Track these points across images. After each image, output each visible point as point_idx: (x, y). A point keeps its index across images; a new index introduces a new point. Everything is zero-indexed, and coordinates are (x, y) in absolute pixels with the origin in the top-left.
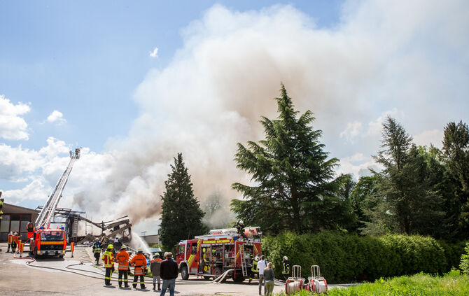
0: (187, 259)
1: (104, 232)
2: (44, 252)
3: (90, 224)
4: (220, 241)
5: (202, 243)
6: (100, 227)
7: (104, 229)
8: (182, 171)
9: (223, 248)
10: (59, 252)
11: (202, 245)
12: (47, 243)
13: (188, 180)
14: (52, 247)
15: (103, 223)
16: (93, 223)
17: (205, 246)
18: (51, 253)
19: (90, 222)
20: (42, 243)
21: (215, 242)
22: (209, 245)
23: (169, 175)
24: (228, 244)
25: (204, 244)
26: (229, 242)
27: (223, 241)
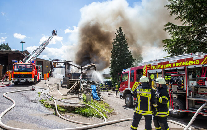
0: (131, 86)
1: (82, 71)
2: (16, 80)
3: (75, 67)
4: (178, 64)
5: (150, 69)
6: (80, 69)
9: (186, 72)
10: (29, 79)
11: (150, 72)
12: (19, 73)
13: (125, 42)
14: (23, 76)
15: (81, 67)
16: (77, 67)
17: (154, 71)
21: (169, 65)
22: (159, 71)
24: (195, 66)
25: (152, 69)
26: (197, 63)
27: (184, 64)
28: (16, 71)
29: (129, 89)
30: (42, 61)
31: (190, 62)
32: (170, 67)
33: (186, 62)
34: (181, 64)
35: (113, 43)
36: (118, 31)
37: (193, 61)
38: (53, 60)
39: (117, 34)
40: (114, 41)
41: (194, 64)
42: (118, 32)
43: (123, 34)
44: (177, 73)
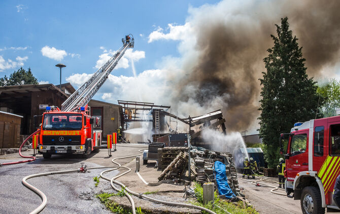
1: (192, 128)
2: (48, 148)
3: (175, 120)
6: (186, 123)
7: (191, 125)
8: (288, 42)
10: (74, 147)
12: (53, 133)
14: (62, 139)
15: (190, 118)
16: (179, 119)
18: (61, 149)
19: (175, 117)
20: (46, 133)
23: (270, 51)
28: (48, 129)
29: (312, 173)
30: (101, 105)
35: (266, 59)
36: (278, 27)
38: (125, 104)
39: (276, 36)
40: (269, 53)
42: (278, 31)
43: (293, 36)
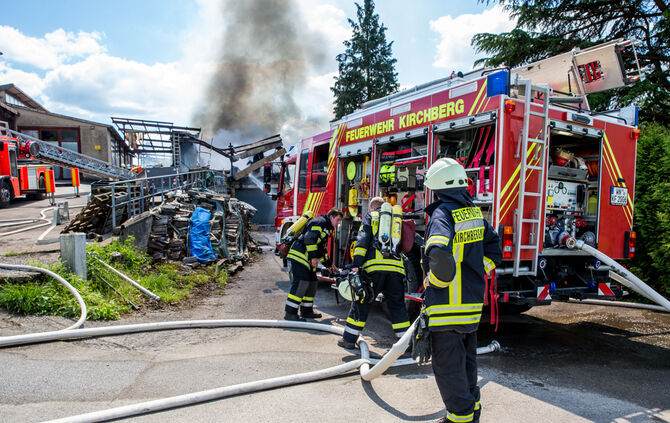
3: (208, 150)
4: (411, 119)
5: (343, 142)
6: (226, 155)
7: (233, 159)
8: (373, 31)
9: (429, 149)
13: (386, 53)
15: (231, 148)
16: (214, 149)
19: (208, 147)
21: (390, 125)
23: (347, 44)
24: (454, 124)
25: (350, 142)
26: (458, 112)
27: (426, 115)
29: (294, 219)
31: (441, 107)
32: (391, 132)
33: (433, 109)
34: (420, 117)
35: (340, 56)
36: (359, 8)
37: (449, 104)
38: (124, 124)
39: (356, 21)
40: (346, 48)
41: (451, 117)
42: (359, 13)
43: (380, 24)
44: (409, 155)
